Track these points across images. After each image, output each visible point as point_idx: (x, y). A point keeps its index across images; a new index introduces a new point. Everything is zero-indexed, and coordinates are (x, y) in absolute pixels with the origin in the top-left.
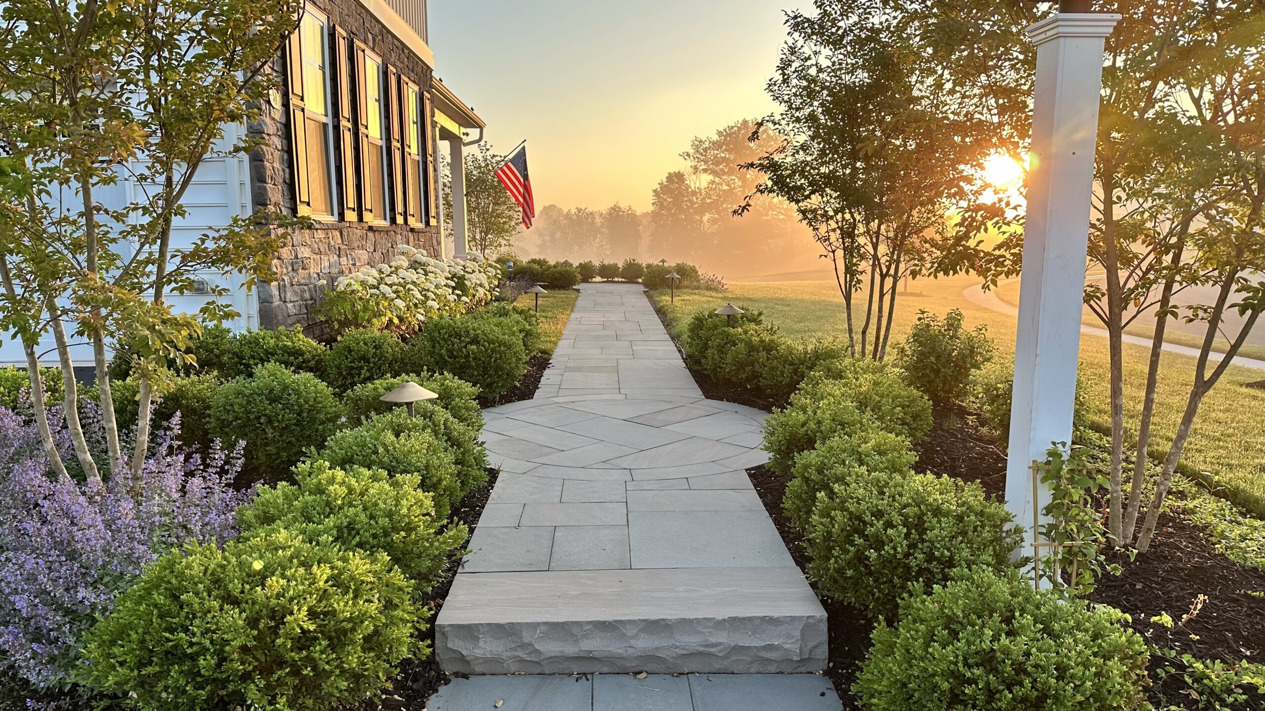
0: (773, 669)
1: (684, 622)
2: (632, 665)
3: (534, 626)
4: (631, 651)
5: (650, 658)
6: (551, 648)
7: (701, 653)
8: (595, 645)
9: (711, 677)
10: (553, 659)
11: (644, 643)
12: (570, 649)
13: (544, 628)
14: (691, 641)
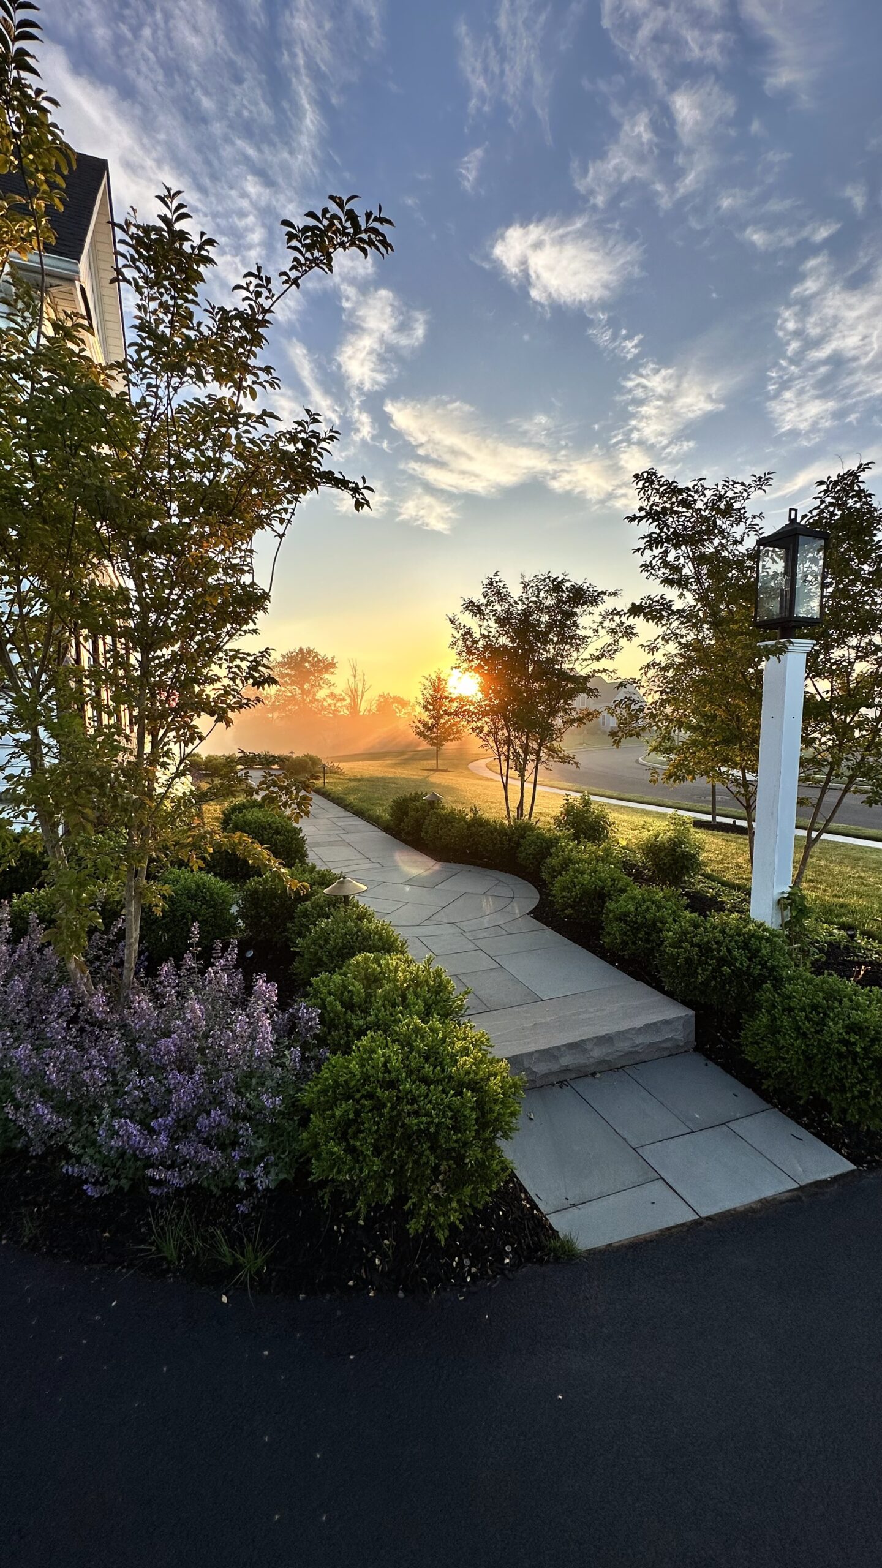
0: (666, 1054)
1: (619, 1033)
2: (592, 1070)
3: (531, 1054)
4: (591, 1060)
5: (602, 1062)
6: (541, 1068)
7: (630, 1053)
8: (566, 1060)
9: (637, 1066)
10: (546, 1075)
11: (597, 1053)
12: (555, 1067)
13: (536, 1055)
14: (623, 1046)
